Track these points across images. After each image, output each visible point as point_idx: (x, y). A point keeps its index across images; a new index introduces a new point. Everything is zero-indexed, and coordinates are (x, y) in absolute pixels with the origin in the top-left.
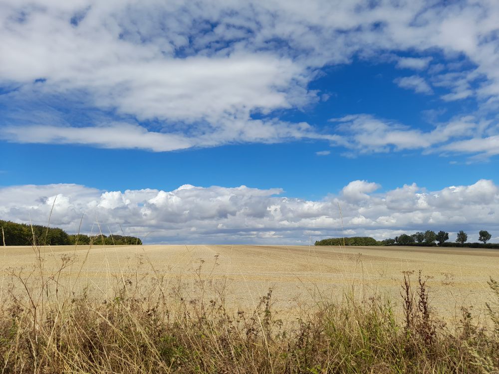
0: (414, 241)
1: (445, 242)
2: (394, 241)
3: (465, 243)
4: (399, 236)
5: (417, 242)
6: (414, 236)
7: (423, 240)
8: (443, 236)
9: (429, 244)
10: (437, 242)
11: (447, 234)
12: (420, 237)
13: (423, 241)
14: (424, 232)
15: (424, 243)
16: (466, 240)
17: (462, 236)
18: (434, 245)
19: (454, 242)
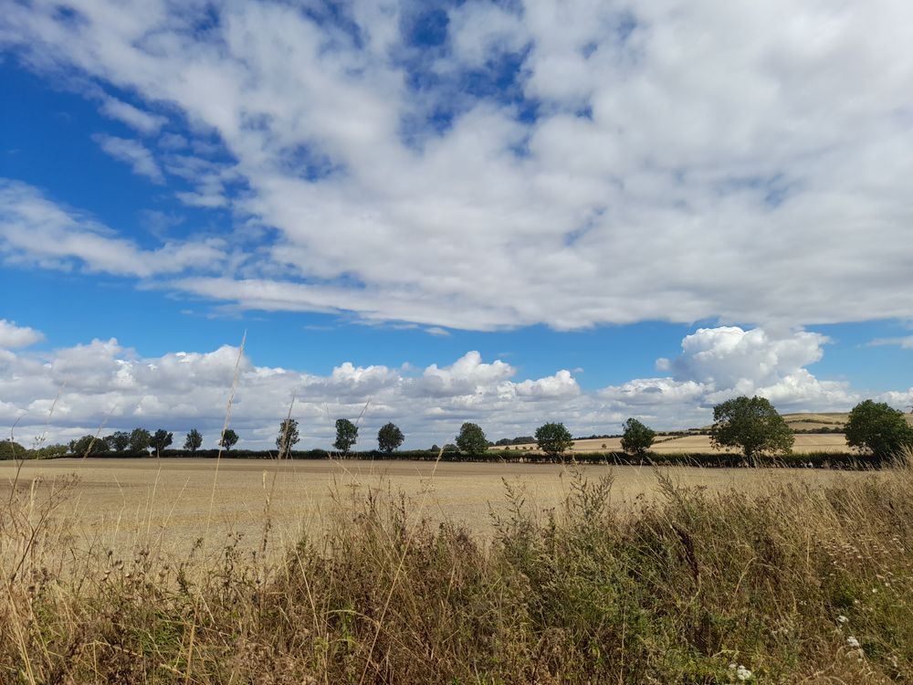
0: (107, 448)
1: (165, 448)
2: (66, 448)
3: (197, 449)
4: (78, 439)
5: (114, 450)
6: (110, 438)
7: (125, 446)
8: (162, 439)
9: (137, 453)
10: (151, 450)
11: (171, 435)
12: (120, 440)
13: (127, 448)
14: (130, 431)
15: (127, 451)
16: (199, 445)
17: (195, 439)
18: (146, 455)
19: (182, 448)
